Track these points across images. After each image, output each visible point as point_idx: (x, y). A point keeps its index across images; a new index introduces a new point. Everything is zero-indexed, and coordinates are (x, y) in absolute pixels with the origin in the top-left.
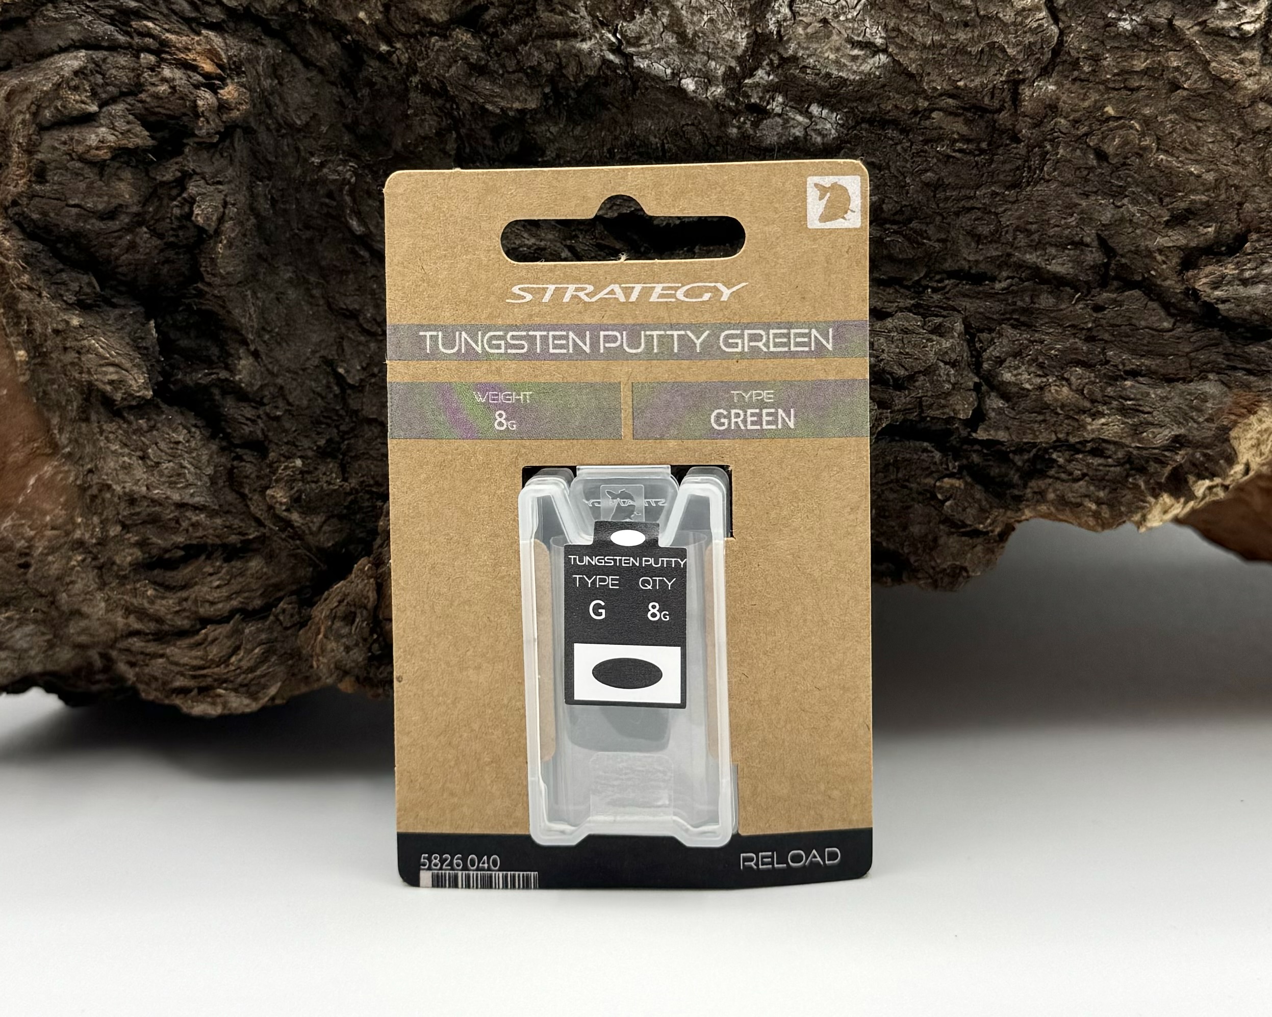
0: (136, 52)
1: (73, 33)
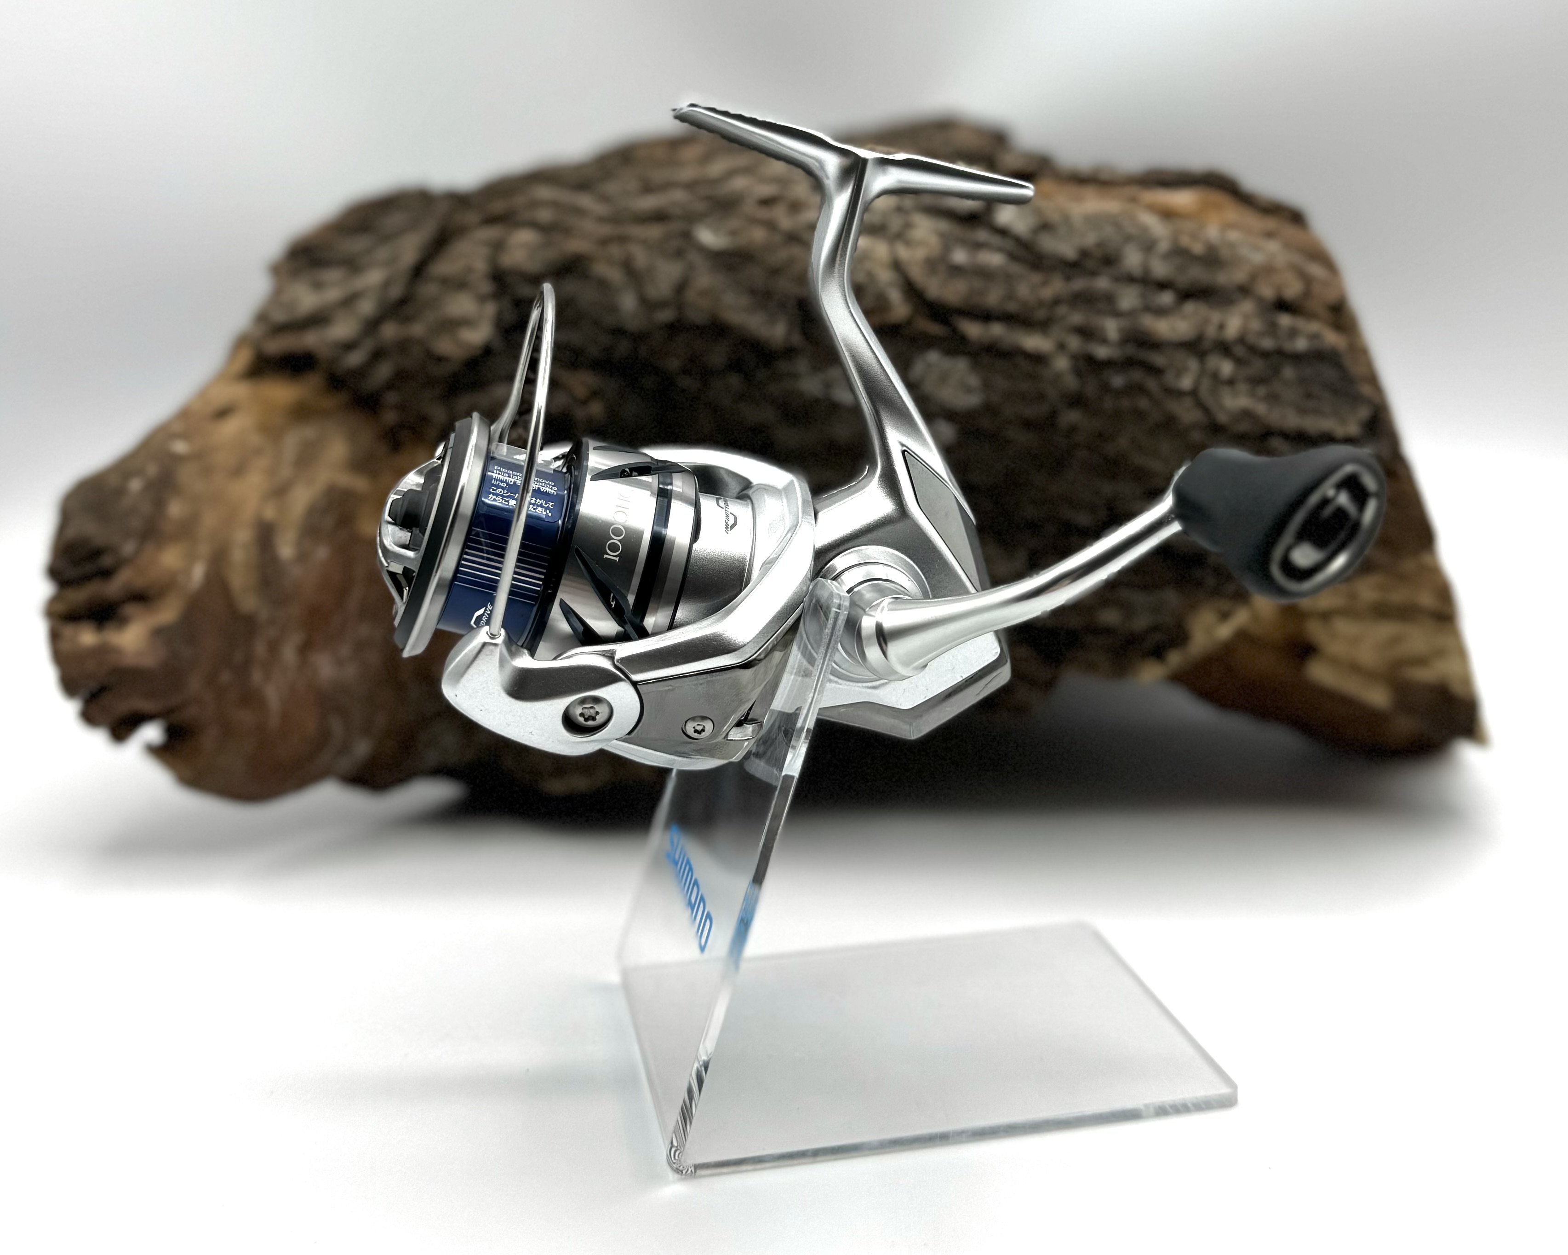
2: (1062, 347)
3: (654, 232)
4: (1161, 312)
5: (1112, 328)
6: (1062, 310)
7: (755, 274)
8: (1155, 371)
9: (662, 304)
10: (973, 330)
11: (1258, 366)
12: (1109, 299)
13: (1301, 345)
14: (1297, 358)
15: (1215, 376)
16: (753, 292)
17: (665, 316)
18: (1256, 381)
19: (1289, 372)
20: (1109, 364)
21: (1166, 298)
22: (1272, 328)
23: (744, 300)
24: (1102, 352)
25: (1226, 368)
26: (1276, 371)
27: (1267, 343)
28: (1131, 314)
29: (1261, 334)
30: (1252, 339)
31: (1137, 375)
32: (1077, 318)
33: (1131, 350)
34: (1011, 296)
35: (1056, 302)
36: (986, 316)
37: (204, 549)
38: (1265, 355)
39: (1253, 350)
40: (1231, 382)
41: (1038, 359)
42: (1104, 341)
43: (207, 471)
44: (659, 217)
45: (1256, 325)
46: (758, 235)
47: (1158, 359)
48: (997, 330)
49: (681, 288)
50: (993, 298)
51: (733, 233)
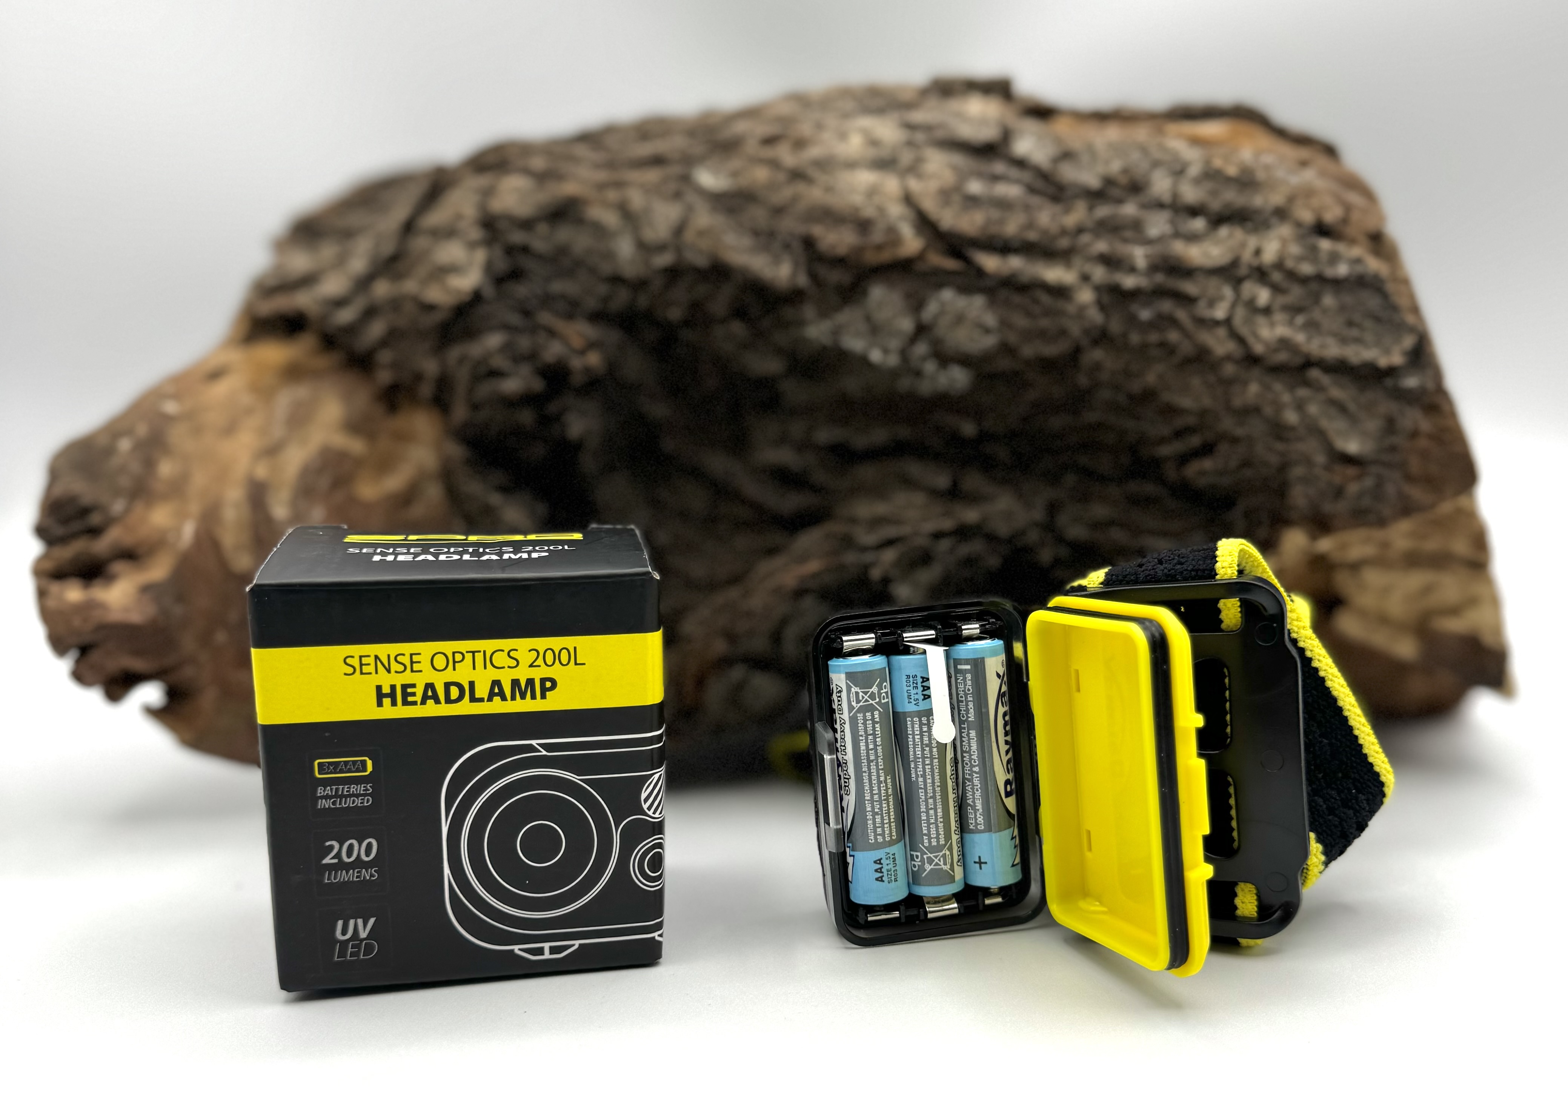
0: (535, 333)
1: (498, 319)
2: (1085, 278)
3: (652, 175)
4: (1193, 238)
5: (1139, 255)
6: (1085, 238)
7: (758, 215)
8: (1187, 300)
9: (661, 248)
10: (990, 263)
11: (1296, 293)
12: (1137, 226)
13: (1342, 270)
14: (1337, 283)
15: (1251, 306)
16: (756, 233)
17: (664, 260)
18: (1294, 310)
19: (1329, 300)
20: (1134, 294)
21: (1199, 224)
22: (1313, 252)
23: (746, 241)
24: (1129, 282)
25: (1263, 296)
26: (1316, 299)
27: (1307, 269)
28: (1160, 239)
29: (1301, 259)
30: (1290, 264)
31: (1166, 306)
32: (1101, 246)
33: (1160, 278)
34: (1030, 225)
35: (1080, 230)
36: (1004, 248)
37: (195, 507)
38: (1304, 280)
39: (1292, 275)
40: (1267, 311)
41: (1061, 292)
42: (1132, 270)
43: (198, 431)
44: (658, 161)
45: (1295, 249)
46: (761, 175)
47: (1190, 288)
48: (1015, 263)
49: (679, 230)
50: (1012, 227)
51: (735, 174)
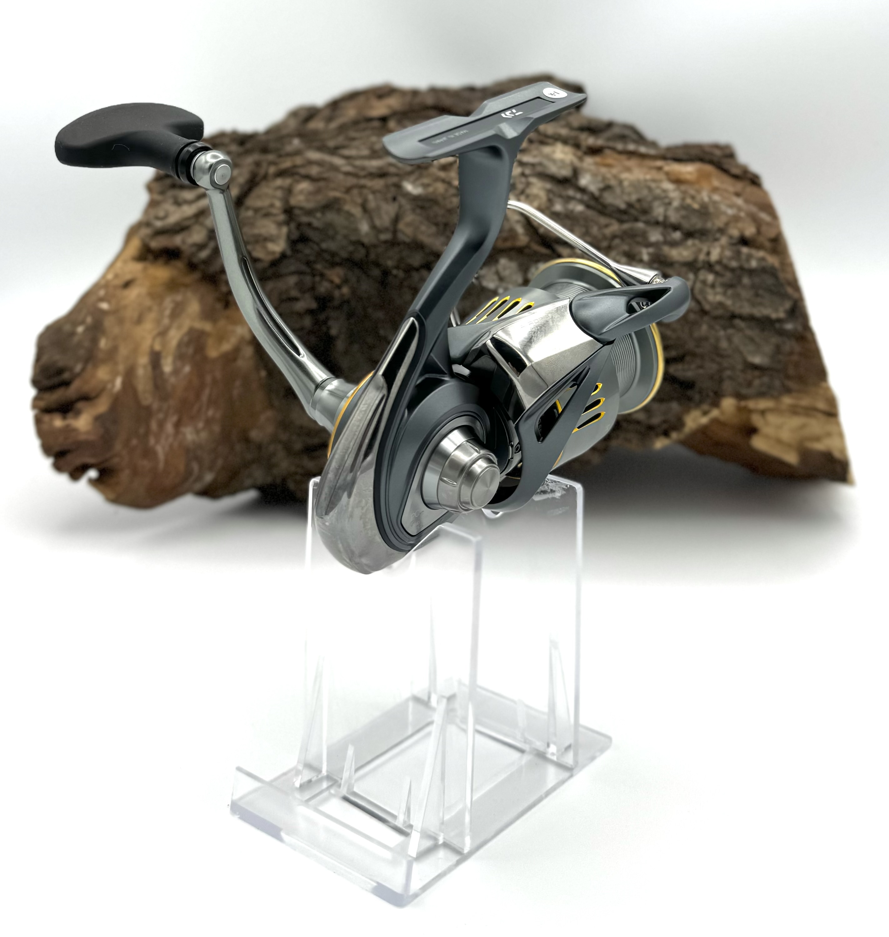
0: (314, 276)
1: (292, 268)
3: (379, 184)
4: (674, 244)
5: (645, 253)
6: (617, 241)
7: (438, 212)
9: (384, 230)
11: (728, 275)
12: (644, 234)
13: (754, 264)
14: (751, 272)
15: (704, 282)
17: (384, 237)
18: (728, 286)
19: (746, 280)
21: (677, 235)
22: (738, 254)
23: (432, 230)
25: (710, 278)
26: (739, 280)
27: (734, 264)
28: (656, 245)
29: (731, 259)
30: (725, 261)
32: (625, 247)
33: (656, 266)
35: (614, 237)
37: (121, 368)
38: (733, 270)
39: (726, 267)
42: (641, 261)
43: (121, 321)
45: (728, 253)
46: (440, 188)
47: (671, 272)
49: (395, 221)
51: (425, 187)
